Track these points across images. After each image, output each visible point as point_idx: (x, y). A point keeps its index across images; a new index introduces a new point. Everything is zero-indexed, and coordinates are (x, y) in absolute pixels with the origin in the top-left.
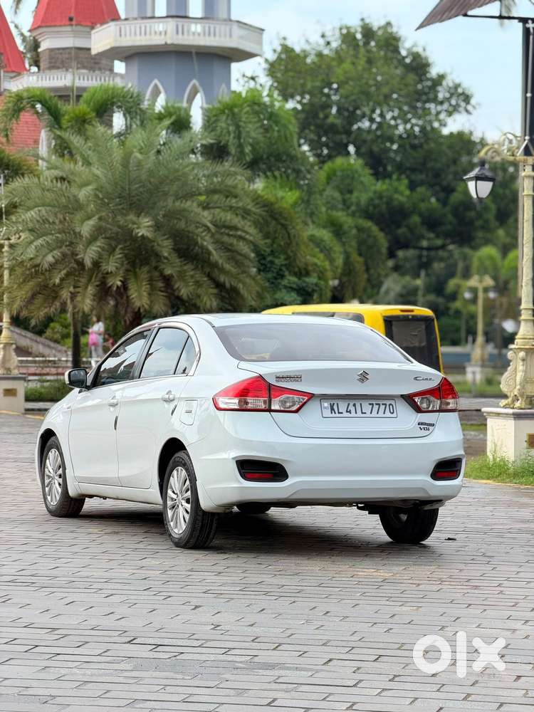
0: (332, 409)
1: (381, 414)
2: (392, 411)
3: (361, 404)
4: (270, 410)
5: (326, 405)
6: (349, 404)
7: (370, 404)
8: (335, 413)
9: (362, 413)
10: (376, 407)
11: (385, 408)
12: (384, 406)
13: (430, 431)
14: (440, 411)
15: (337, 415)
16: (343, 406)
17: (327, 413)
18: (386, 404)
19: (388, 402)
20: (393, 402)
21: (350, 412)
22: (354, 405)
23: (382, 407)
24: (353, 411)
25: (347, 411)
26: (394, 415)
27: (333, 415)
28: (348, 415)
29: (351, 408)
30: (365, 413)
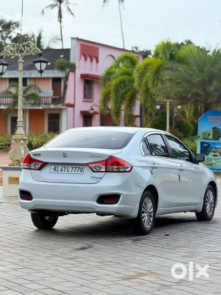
0: (55, 169)
1: (76, 172)
2: (81, 171)
3: (68, 167)
4: (30, 169)
5: (53, 167)
6: (63, 167)
7: (72, 167)
8: (55, 171)
9: (68, 171)
10: (74, 169)
11: (79, 169)
12: (78, 168)
13: (98, 181)
14: (106, 171)
15: (56, 172)
16: (60, 168)
17: (52, 171)
19: (81, 167)
20: (83, 167)
21: (62, 171)
22: (65, 168)
25: (61, 170)
26: (82, 173)
27: (55, 172)
28: (61, 172)
29: (63, 169)
30: (69, 171)
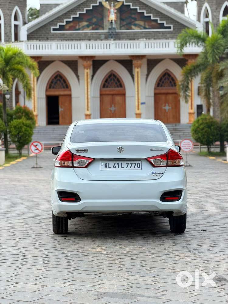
0: (106, 166)
1: (132, 168)
2: (139, 167)
3: (122, 163)
4: (73, 167)
5: (103, 164)
6: (115, 163)
7: (127, 163)
8: (107, 168)
9: (122, 168)
10: (130, 165)
12: (135, 164)
13: (160, 177)
14: (167, 166)
15: (108, 169)
16: (111, 164)
17: (103, 168)
18: (136, 163)
19: (137, 162)
20: (140, 162)
21: (115, 167)
22: (118, 164)
23: (134, 165)
24: (117, 167)
25: (114, 167)
26: (140, 168)
27: (106, 169)
28: (114, 169)
29: (116, 165)
30: (124, 168)
